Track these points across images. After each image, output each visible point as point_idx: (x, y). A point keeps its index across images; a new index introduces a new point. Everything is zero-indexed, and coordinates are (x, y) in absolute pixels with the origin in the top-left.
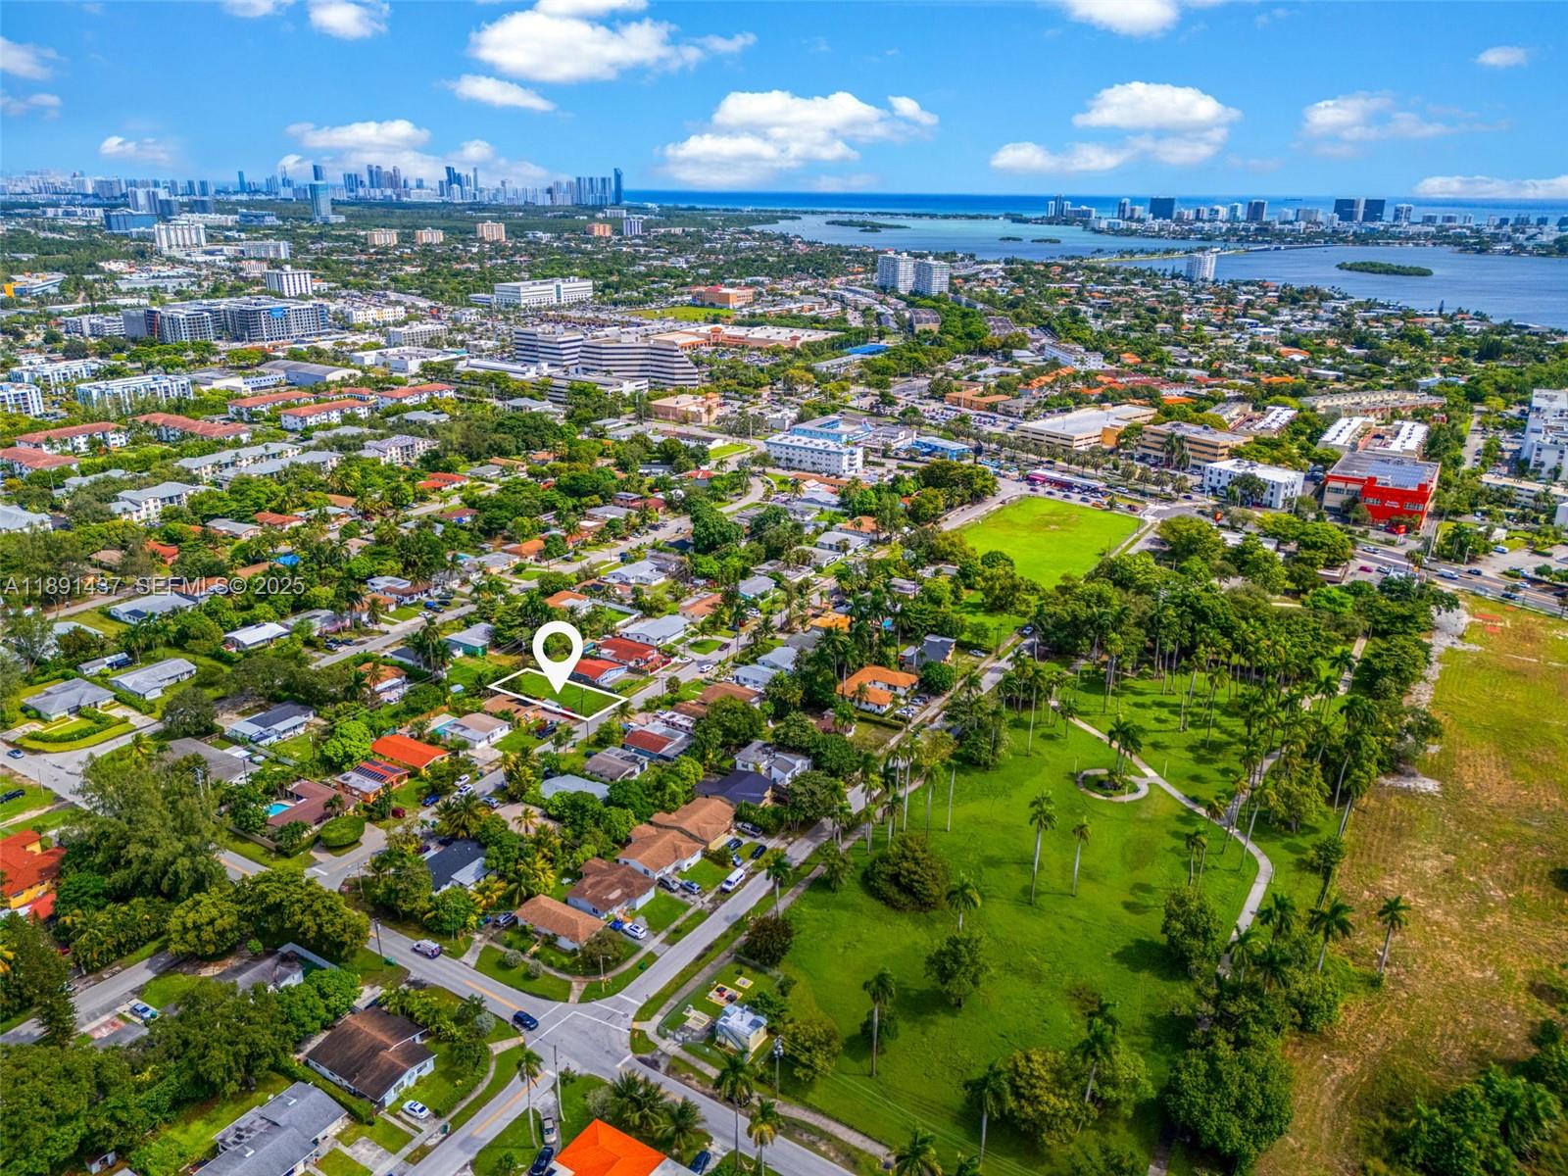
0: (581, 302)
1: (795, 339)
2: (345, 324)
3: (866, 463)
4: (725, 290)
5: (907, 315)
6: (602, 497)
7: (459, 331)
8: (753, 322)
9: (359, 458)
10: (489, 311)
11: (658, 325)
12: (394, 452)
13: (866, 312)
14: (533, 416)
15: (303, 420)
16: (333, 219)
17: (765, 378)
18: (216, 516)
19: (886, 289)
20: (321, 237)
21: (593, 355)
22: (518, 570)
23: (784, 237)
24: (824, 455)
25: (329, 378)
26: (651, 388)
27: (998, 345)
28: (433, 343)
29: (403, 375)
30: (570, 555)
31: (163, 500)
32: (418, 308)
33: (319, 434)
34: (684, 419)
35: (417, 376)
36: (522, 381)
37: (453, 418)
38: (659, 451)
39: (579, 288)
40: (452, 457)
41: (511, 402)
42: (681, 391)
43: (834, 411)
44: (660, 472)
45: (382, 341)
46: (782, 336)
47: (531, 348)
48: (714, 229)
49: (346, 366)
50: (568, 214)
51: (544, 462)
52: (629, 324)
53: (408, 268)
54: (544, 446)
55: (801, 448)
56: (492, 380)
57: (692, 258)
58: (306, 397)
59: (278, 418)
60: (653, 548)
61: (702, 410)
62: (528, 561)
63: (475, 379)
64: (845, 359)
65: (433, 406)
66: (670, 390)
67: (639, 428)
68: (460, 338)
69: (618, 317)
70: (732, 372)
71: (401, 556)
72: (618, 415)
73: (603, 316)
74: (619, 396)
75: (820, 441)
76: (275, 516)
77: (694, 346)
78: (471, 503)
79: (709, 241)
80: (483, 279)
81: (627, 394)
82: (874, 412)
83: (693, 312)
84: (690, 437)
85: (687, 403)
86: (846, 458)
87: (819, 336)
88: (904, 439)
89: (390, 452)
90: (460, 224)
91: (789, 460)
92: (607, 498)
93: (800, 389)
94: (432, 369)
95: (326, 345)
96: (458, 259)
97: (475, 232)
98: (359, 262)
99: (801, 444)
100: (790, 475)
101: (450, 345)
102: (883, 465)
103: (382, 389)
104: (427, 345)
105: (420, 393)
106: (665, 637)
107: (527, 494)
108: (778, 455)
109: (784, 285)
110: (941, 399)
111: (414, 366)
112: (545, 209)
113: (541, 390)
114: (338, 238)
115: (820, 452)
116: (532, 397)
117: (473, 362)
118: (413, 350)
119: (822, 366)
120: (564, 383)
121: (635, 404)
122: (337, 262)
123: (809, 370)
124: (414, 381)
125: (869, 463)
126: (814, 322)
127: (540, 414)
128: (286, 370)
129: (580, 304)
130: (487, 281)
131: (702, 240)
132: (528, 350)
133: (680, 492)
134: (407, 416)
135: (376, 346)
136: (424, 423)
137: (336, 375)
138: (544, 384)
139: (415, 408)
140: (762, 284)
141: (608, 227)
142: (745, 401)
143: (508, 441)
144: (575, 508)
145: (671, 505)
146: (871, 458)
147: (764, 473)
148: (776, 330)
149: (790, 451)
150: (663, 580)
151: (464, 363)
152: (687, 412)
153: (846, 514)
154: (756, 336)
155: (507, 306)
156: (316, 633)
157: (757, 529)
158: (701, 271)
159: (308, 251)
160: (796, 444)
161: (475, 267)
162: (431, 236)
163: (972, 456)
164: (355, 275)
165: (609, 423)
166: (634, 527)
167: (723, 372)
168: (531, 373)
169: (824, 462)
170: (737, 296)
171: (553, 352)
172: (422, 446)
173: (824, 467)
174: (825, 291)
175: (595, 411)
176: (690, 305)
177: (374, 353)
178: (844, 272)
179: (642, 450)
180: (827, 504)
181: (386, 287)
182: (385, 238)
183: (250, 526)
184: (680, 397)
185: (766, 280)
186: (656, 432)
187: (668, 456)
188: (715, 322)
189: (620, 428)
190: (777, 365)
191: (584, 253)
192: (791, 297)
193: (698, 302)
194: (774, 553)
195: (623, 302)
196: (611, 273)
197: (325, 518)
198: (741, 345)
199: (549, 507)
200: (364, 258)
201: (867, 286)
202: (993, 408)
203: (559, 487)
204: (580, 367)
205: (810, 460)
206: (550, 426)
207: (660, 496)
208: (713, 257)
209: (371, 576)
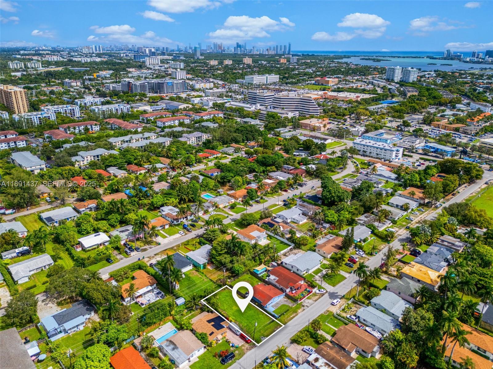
0: (274, 83)
1: (358, 97)
2: (193, 89)
3: (404, 155)
4: (327, 79)
5: (402, 89)
6: (276, 167)
7: (230, 92)
8: (339, 90)
9: (178, 141)
10: (242, 86)
11: (302, 91)
12: (193, 139)
13: (383, 88)
14: (251, 126)
15: (164, 123)
16: (200, 57)
17: (347, 112)
18: (111, 166)
19: (390, 80)
20: (195, 62)
21: (277, 102)
22: (232, 207)
23: (346, 63)
24: (383, 151)
25: (180, 107)
26: (299, 115)
27: (448, 102)
28: (220, 96)
29: (207, 107)
30: (258, 199)
31: (94, 156)
32: (218, 84)
33: (167, 130)
34: (313, 129)
35: (211, 108)
36: (249, 111)
37: (220, 126)
38: (303, 144)
39: (274, 78)
40: (215, 143)
41: (244, 120)
42: (312, 117)
43: (381, 128)
44: (304, 155)
45: (204, 95)
46: (352, 96)
47: (254, 98)
48: (321, 61)
49: (187, 103)
50: (273, 56)
51: (253, 147)
52: (291, 91)
53: (219, 72)
54: (254, 139)
55: (371, 146)
56: (238, 110)
57: (314, 69)
58: (169, 115)
59: (156, 123)
60: (300, 198)
61: (322, 125)
62: (238, 201)
63: (232, 110)
64: (380, 106)
65: (214, 121)
66: (308, 116)
67: (294, 133)
68: (230, 94)
69: (287, 88)
70: (333, 110)
71: (178, 196)
72: (285, 126)
73: (282, 88)
74: (286, 118)
75: (381, 143)
76: (136, 167)
77: (316, 99)
78: (219, 167)
79: (320, 64)
80: (242, 75)
81: (290, 118)
82: (399, 129)
83: (315, 87)
84: (316, 138)
85: (314, 122)
86: (394, 153)
87: (367, 96)
88: (420, 144)
89: (191, 140)
90: (238, 59)
91: (365, 152)
92: (279, 168)
93: (362, 117)
94: (217, 106)
95: (184, 95)
96: (236, 69)
97: (242, 61)
98: (204, 70)
99: (371, 144)
100: (366, 159)
101: (226, 97)
102: (411, 156)
103: (198, 112)
104: (218, 97)
105: (210, 114)
106: (308, 270)
107: (242, 164)
108: (359, 149)
109: (349, 78)
110: (429, 124)
111: (211, 104)
112: (266, 55)
113: (256, 115)
114: (200, 63)
115: (381, 149)
116: (252, 118)
117: (232, 103)
118: (213, 98)
119: (372, 108)
120: (265, 112)
121: (293, 122)
122: (197, 70)
123: (367, 110)
124: (210, 110)
125: (406, 155)
126: (364, 91)
127: (254, 125)
128: (166, 104)
129: (275, 84)
130: (242, 76)
131: (317, 64)
132: (253, 99)
133: (314, 166)
134: (203, 124)
135: (201, 96)
136: (208, 127)
137: (182, 106)
138: (257, 113)
139: (207, 121)
140: (340, 77)
141: (285, 60)
142: (339, 122)
143: (239, 136)
144: (264, 172)
145: (309, 173)
146: (405, 153)
147: (352, 157)
148: (349, 94)
149: (366, 147)
150: (305, 221)
151: (229, 103)
152: (315, 126)
153: (400, 185)
154: (341, 95)
155: (249, 84)
156: (122, 243)
157: (356, 194)
158: (317, 73)
159: (190, 66)
160: (368, 144)
161: (240, 71)
162: (228, 62)
163: (459, 154)
164: (201, 73)
165: (282, 130)
166: (291, 185)
167: (329, 109)
168: (253, 108)
169: (383, 154)
170: (332, 81)
171: (262, 101)
172: (205, 137)
173: (382, 156)
174: (365, 80)
175: (276, 124)
176: (314, 84)
177: (199, 99)
178: (370, 74)
179: (296, 144)
180: (389, 178)
181: (210, 77)
182: (214, 63)
183: (124, 172)
184: (312, 120)
185: (342, 76)
186: (302, 135)
187: (307, 147)
188: (324, 90)
189: (286, 132)
190: (352, 107)
191: (277, 67)
192: (352, 82)
193: (317, 83)
194: (367, 209)
195: (289, 83)
196: (286, 74)
197: (155, 170)
198: (336, 99)
199: (251, 171)
200: (206, 68)
201: (382, 79)
202: (457, 130)
203: (257, 161)
204: (272, 106)
205: (375, 152)
206: (258, 131)
207: (304, 167)
208: (321, 69)
209: (162, 206)
